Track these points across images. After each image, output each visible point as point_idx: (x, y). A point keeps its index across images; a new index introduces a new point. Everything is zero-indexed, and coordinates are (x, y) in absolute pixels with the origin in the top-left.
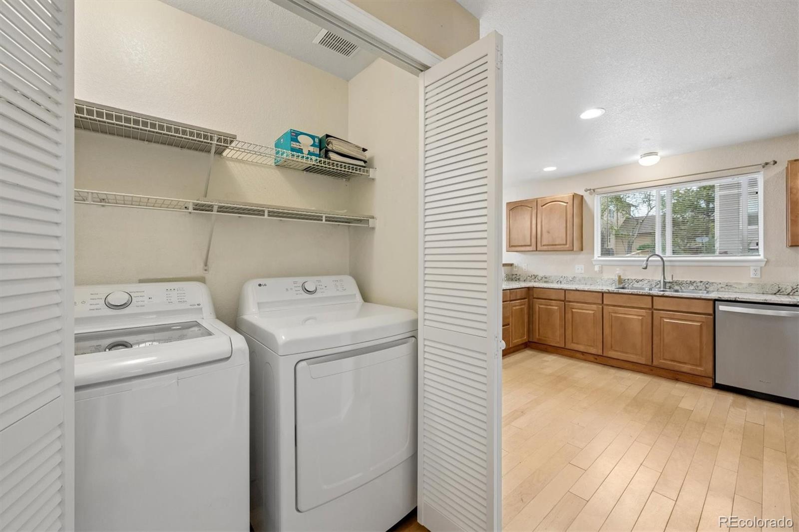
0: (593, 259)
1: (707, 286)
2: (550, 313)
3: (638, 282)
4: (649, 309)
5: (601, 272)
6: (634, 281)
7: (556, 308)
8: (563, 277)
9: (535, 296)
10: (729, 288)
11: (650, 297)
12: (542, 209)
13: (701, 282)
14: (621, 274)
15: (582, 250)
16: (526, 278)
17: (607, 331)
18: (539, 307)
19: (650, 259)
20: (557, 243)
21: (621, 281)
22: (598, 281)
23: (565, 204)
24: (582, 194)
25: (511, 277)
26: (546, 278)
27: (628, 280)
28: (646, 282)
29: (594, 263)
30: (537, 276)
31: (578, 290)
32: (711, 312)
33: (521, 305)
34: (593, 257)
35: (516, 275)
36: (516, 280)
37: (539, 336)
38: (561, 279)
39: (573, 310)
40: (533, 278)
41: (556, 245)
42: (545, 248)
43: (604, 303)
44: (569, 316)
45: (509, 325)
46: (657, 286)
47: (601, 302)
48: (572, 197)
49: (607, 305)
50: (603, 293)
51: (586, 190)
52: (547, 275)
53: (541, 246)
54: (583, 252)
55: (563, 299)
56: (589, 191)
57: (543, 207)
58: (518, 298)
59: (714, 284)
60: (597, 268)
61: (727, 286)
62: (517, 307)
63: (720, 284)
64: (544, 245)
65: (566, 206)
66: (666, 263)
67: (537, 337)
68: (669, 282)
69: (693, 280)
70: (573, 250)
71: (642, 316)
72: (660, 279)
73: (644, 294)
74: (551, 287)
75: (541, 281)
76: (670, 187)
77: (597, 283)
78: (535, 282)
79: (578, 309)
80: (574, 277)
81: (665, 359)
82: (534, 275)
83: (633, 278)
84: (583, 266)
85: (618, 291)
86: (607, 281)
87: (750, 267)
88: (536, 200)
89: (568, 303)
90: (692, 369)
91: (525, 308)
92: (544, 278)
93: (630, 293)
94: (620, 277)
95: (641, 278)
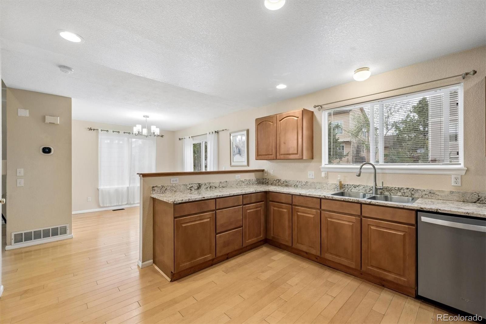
0: (320, 167)
1: (413, 193)
2: (281, 214)
3: (355, 187)
4: (358, 216)
5: (327, 177)
6: (352, 187)
7: (285, 210)
8: (299, 182)
9: (271, 199)
10: (432, 195)
11: (359, 205)
13: (408, 189)
14: (342, 180)
15: (312, 158)
16: (272, 182)
17: (324, 234)
18: (273, 209)
19: (364, 166)
20: (291, 152)
21: (342, 186)
22: (324, 186)
23: (296, 118)
24: (312, 111)
25: (261, 181)
26: (286, 182)
27: (347, 185)
28: (361, 187)
29: (322, 170)
30: (280, 180)
31: (302, 196)
32: (413, 222)
33: (257, 208)
34: (321, 165)
35: (266, 179)
36: (266, 184)
37: (273, 234)
38: (297, 184)
39: (299, 213)
40: (277, 182)
41: (290, 154)
42: (282, 157)
43: (322, 208)
44: (295, 218)
45: (242, 226)
47: (319, 208)
48: (301, 112)
49: (324, 210)
50: (321, 199)
51: (315, 107)
52: (288, 179)
53: (279, 155)
54: (314, 160)
55: (291, 203)
56: (317, 108)
57: (281, 122)
58: (253, 202)
59: (419, 191)
60: (323, 175)
61: (430, 193)
62: (252, 210)
63: (424, 191)
64: (281, 155)
65: (297, 120)
66: (377, 171)
67: (272, 235)
68: (380, 189)
69: (400, 187)
70: (303, 159)
71: (353, 222)
72: (372, 186)
73: (354, 201)
74: (281, 192)
75: (283, 184)
76: (382, 101)
77: (324, 187)
78: (279, 185)
79: (302, 212)
80: (307, 182)
81: (372, 266)
82: (278, 180)
83: (351, 184)
84: (313, 172)
85: (333, 197)
86: (331, 186)
87: (451, 175)
88: (276, 116)
89: (295, 207)
90: (395, 278)
91: (262, 210)
92: (285, 182)
93: (342, 199)
94: (340, 182)
95: (358, 184)
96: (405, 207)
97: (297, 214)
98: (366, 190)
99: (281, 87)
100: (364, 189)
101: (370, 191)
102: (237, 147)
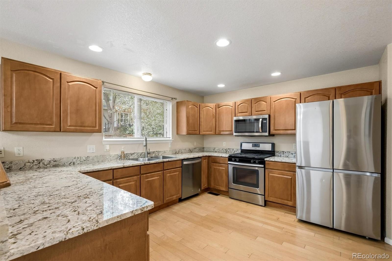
0: (102, 140)
1: (159, 153)
3: (132, 155)
5: (110, 150)
6: (130, 155)
10: (165, 153)
13: (157, 151)
14: (123, 150)
16: (24, 165)
23: (95, 89)
26: (55, 161)
27: (127, 154)
28: (136, 154)
29: (104, 143)
30: (42, 160)
34: (103, 138)
52: (57, 157)
55: (111, 178)
57: (70, 84)
59: (161, 152)
69: (154, 151)
70: (101, 132)
71: (159, 176)
75: (48, 165)
77: (107, 159)
78: (39, 168)
80: (88, 156)
82: (36, 160)
83: (129, 153)
84: (94, 146)
86: (114, 157)
87: (169, 143)
88: (59, 72)
92: (52, 162)
95: (133, 152)
98: (138, 156)
100: (137, 156)
101: (140, 156)
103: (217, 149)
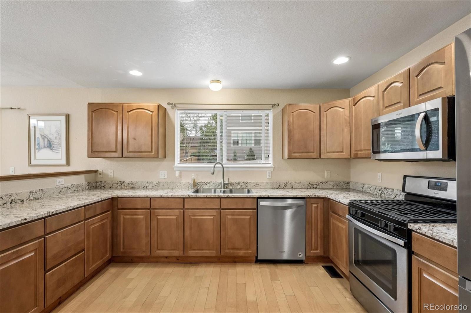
0: (174, 166)
1: (247, 185)
2: (135, 223)
3: (206, 184)
4: (218, 209)
5: (180, 176)
6: (204, 184)
7: (142, 217)
8: (149, 183)
9: (120, 206)
10: (258, 185)
11: (219, 199)
12: (129, 114)
13: (244, 182)
14: (195, 178)
15: (165, 157)
16: (112, 185)
17: (187, 233)
18: (124, 218)
19: (216, 165)
20: (143, 150)
21: (195, 184)
22: (178, 185)
23: (151, 113)
24: (165, 107)
25: (94, 184)
26: (132, 184)
27: (200, 183)
28: (212, 184)
29: (175, 169)
30: (123, 182)
31: (163, 198)
32: (256, 207)
33: (102, 220)
34: (174, 164)
35: (101, 182)
36: (101, 188)
37: (124, 248)
38: (147, 185)
39: (159, 217)
40: (119, 184)
41: (142, 152)
42: (131, 155)
43: (186, 207)
44: (154, 223)
45: (84, 250)
46: (219, 187)
47: (183, 207)
48: (157, 107)
49: (188, 209)
50: (184, 198)
51: (169, 104)
52: (134, 180)
53: (127, 153)
54: (166, 159)
55: (148, 206)
56: (171, 105)
57: (130, 113)
59: (250, 184)
60: (177, 174)
61: (256, 184)
62: (97, 225)
63: (253, 183)
64: (130, 152)
65: (152, 115)
66: (225, 169)
67: (122, 250)
68: (227, 184)
69: (239, 181)
70: (157, 157)
71: (213, 215)
72: (221, 182)
73: (215, 196)
74: (136, 196)
75: (128, 187)
76: (226, 112)
78: (121, 188)
79: (163, 215)
80: (159, 182)
81: (229, 249)
82: (120, 182)
83: (203, 181)
84: (166, 172)
85: (196, 195)
86: (184, 184)
87: (266, 171)
88: (122, 105)
89: (154, 211)
90: (245, 253)
91: (108, 222)
92: (130, 184)
93: (205, 196)
94: (194, 180)
95: (209, 181)
96: (251, 196)
97: (157, 218)
98: (215, 186)
99: (135, 73)
100: (213, 186)
101: (218, 187)
102: (44, 137)
103: (366, 186)
